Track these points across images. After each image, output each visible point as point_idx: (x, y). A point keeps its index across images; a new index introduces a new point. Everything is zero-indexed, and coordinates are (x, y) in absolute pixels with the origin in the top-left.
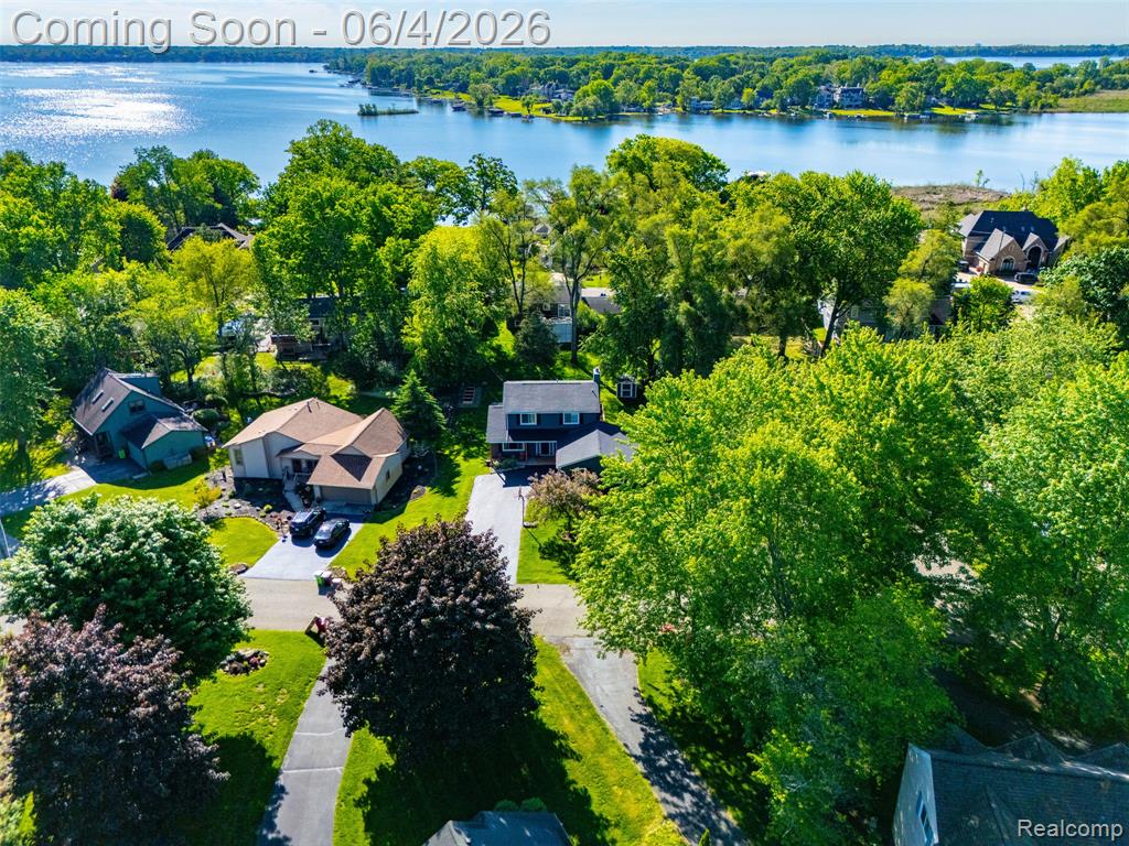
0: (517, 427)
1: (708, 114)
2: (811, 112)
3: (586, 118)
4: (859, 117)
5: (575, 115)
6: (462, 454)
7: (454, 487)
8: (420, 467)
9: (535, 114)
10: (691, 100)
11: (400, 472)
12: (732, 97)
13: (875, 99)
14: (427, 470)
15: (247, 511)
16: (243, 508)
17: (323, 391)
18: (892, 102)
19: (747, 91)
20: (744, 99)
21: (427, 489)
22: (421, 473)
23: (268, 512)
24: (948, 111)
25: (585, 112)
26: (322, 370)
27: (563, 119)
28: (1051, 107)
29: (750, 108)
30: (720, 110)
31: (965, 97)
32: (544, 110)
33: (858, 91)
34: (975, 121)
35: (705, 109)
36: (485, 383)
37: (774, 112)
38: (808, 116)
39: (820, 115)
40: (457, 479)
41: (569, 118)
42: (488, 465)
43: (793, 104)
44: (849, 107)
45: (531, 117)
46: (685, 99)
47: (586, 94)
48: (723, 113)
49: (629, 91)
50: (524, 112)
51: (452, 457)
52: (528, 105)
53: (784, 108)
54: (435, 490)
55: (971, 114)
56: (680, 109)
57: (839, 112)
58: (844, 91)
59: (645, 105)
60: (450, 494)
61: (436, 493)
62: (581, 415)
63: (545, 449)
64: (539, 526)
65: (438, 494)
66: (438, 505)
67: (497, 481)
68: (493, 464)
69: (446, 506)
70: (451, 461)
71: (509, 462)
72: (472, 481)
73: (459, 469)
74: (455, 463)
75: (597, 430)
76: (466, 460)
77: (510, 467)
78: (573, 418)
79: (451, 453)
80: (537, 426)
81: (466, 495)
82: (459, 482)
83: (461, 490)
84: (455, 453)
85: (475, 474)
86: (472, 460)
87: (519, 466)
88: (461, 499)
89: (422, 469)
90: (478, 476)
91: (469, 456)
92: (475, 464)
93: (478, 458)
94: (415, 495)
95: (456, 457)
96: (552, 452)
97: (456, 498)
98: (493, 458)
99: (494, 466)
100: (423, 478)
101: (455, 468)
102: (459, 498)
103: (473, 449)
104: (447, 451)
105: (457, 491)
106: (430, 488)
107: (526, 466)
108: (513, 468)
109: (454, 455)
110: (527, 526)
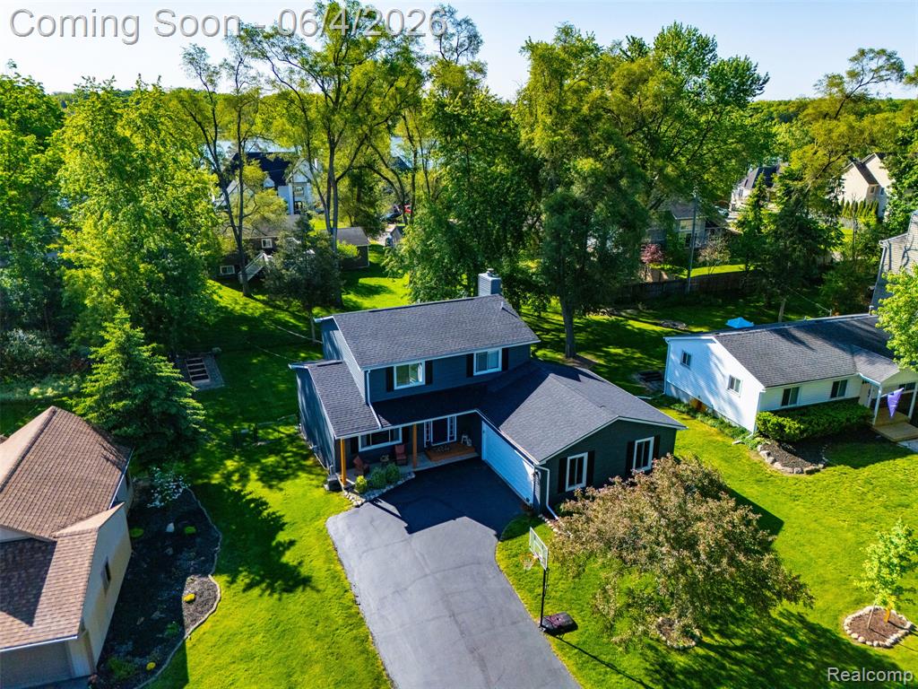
0: (390, 396)
6: (253, 475)
7: (289, 558)
8: (171, 527)
11: (128, 552)
14: (190, 530)
21: (218, 582)
22: (180, 540)
36: (216, 349)
40: (282, 537)
42: (335, 487)
51: (236, 487)
54: (243, 580)
60: (293, 580)
61: (249, 587)
62: (505, 351)
63: (440, 428)
64: (578, 621)
65: (256, 591)
66: (280, 631)
67: (386, 522)
68: (346, 483)
69: (302, 621)
70: (238, 495)
71: (383, 472)
72: (323, 535)
73: (270, 510)
74: (253, 500)
75: (551, 375)
76: (271, 487)
77: (389, 482)
78: (490, 362)
79: (228, 477)
80: (433, 388)
81: (335, 577)
82: (292, 543)
83: (314, 566)
84: (235, 477)
85: (318, 515)
86: (288, 485)
87: (404, 476)
88: (330, 591)
89: (179, 532)
90: (331, 520)
91: (272, 477)
92: (301, 492)
93: (297, 476)
94: (192, 607)
95: (244, 486)
96: (452, 432)
97: (313, 588)
98: (338, 470)
99: (353, 487)
100: (193, 554)
101: (261, 512)
102: (321, 587)
103: (271, 460)
104: (217, 476)
105: (304, 571)
106: (225, 577)
107: (415, 473)
108: (400, 483)
109: (237, 482)
110: (556, 631)
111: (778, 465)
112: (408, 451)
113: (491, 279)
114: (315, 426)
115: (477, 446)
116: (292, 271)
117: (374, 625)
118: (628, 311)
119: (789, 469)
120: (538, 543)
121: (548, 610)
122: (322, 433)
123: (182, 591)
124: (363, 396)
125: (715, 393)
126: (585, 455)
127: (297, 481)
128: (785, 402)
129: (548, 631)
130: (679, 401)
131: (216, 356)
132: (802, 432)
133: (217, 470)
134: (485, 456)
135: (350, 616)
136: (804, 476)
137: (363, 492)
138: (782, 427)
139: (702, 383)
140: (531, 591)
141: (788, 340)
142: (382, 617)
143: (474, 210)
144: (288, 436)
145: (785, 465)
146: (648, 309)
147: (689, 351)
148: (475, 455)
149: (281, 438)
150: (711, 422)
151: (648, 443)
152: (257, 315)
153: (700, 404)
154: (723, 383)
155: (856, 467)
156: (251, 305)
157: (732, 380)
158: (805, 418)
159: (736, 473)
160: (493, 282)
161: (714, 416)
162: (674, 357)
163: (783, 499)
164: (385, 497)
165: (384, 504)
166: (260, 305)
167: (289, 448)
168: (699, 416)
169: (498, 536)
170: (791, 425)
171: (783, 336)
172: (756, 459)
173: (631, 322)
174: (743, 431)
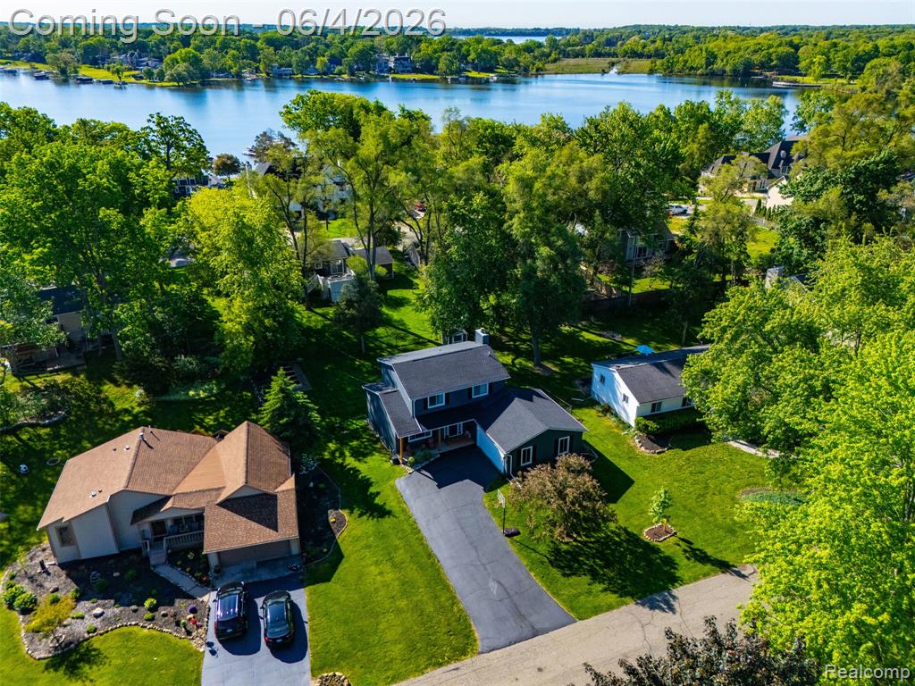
0: (426, 412)
1: (291, 78)
2: (376, 77)
3: (181, 84)
4: (414, 79)
5: (170, 81)
6: (347, 453)
7: (378, 501)
8: (312, 485)
9: (127, 80)
10: (272, 67)
12: (308, 64)
13: (421, 65)
14: (322, 486)
15: (117, 618)
16: (109, 613)
17: (105, 406)
18: (436, 67)
19: (320, 59)
20: (318, 66)
21: (344, 513)
22: (318, 491)
23: (153, 609)
24: (474, 74)
25: (178, 78)
26: (89, 378)
27: (159, 84)
28: (542, 70)
29: (325, 74)
30: (300, 76)
31: (485, 64)
32: (134, 76)
33: (407, 59)
34: (496, 82)
35: (286, 75)
37: (346, 76)
38: (373, 79)
39: (384, 79)
40: (372, 490)
41: (164, 84)
42: (396, 462)
43: (358, 69)
44: (403, 72)
45: (124, 83)
46: (267, 66)
47: (175, 61)
48: (302, 77)
49: (214, 59)
50: (115, 78)
51: (339, 460)
52: (118, 72)
53: (352, 74)
54: (357, 512)
55: (493, 77)
56: (264, 75)
57: (397, 76)
58: (396, 59)
59: (233, 71)
60: (382, 512)
61: (360, 515)
62: (491, 385)
63: (453, 430)
64: (521, 531)
65: (365, 517)
66: (382, 536)
67: (427, 482)
68: (403, 460)
69: (391, 531)
70: (342, 466)
71: (422, 454)
72: (394, 488)
73: (363, 475)
74: (351, 469)
75: (516, 399)
76: (359, 461)
77: (426, 460)
78: (482, 390)
79: (333, 453)
80: (449, 407)
81: (404, 511)
82: (378, 493)
83: (391, 504)
84: (337, 454)
85: (390, 477)
86: (369, 459)
87: (434, 455)
88: (402, 517)
89: (315, 486)
90: (397, 480)
91: (359, 454)
92: (377, 465)
93: (373, 455)
94: (335, 525)
95: (344, 460)
96: (460, 430)
97: (394, 516)
98: (398, 452)
99: (406, 462)
100: (327, 499)
101: (357, 476)
102: (398, 516)
103: (355, 443)
104: (326, 453)
105: (387, 507)
106: (347, 511)
107: (441, 454)
108: (432, 460)
109: (339, 457)
110: (510, 535)
111: (643, 448)
112: (436, 441)
113: (483, 335)
114: (380, 424)
115: (474, 437)
116: (352, 311)
117: (425, 533)
118: (583, 323)
119: (648, 451)
120: (501, 496)
121: (507, 526)
122: (387, 430)
123: (327, 517)
124: (411, 412)
125: (617, 403)
126: (531, 447)
127: (374, 457)
128: (653, 410)
129: (507, 535)
130: (598, 403)
131: (300, 363)
132: (658, 429)
133: (325, 450)
134: (478, 444)
135: (414, 529)
136: (655, 455)
137: (412, 465)
138: (647, 426)
139: (611, 395)
140: (500, 517)
141: (661, 371)
142: (429, 529)
143: (473, 274)
144: (362, 427)
145: (646, 449)
146: (598, 321)
147: (604, 375)
148: (472, 443)
149: (358, 429)
150: (614, 419)
151: (566, 440)
152: (319, 327)
153: (609, 407)
154: (620, 398)
155: (684, 450)
156: (313, 318)
157: (625, 396)
158: (661, 421)
159: (620, 453)
160: (484, 337)
161: (616, 415)
162: (596, 377)
163: (639, 469)
164: (425, 468)
165: (424, 472)
166: (320, 318)
167: (364, 436)
168: (608, 415)
169: (484, 490)
170: (653, 425)
171: (658, 368)
172: (632, 444)
173: (584, 333)
174: (630, 427)
